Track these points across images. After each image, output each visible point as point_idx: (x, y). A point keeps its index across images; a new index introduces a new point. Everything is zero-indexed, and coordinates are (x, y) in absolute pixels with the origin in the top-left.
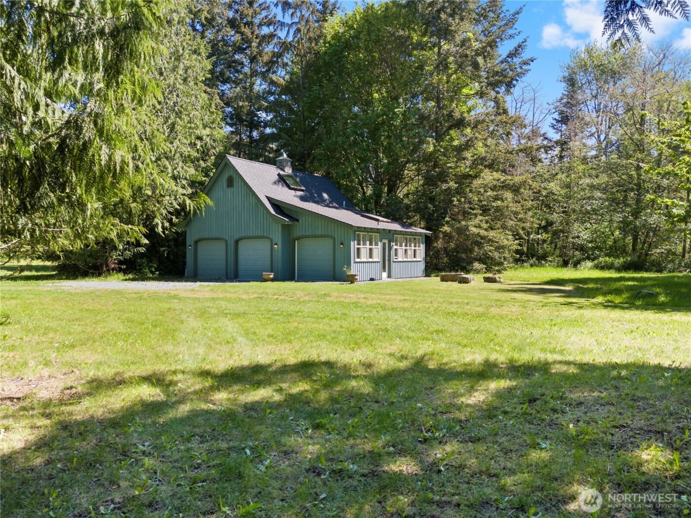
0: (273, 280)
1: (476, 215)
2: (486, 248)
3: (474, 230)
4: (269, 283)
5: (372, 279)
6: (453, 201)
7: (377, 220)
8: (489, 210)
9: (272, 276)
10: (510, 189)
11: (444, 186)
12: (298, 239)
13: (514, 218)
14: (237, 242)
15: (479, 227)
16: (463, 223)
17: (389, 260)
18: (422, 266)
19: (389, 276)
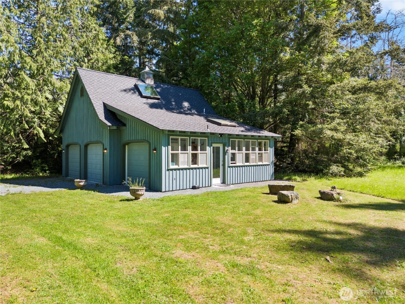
0: (82, 188)
1: (333, 119)
2: (345, 151)
3: (329, 133)
4: (79, 191)
5: (194, 188)
6: (308, 105)
7: (219, 124)
8: (349, 113)
9: (82, 184)
10: (373, 91)
11: (299, 91)
12: (128, 144)
13: (376, 121)
14: (86, 146)
15: (335, 130)
16: (319, 126)
17: (224, 165)
18: (271, 170)
19: (224, 182)
